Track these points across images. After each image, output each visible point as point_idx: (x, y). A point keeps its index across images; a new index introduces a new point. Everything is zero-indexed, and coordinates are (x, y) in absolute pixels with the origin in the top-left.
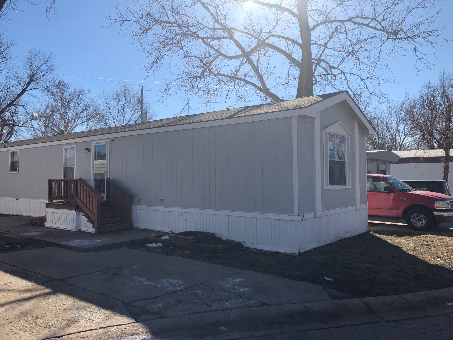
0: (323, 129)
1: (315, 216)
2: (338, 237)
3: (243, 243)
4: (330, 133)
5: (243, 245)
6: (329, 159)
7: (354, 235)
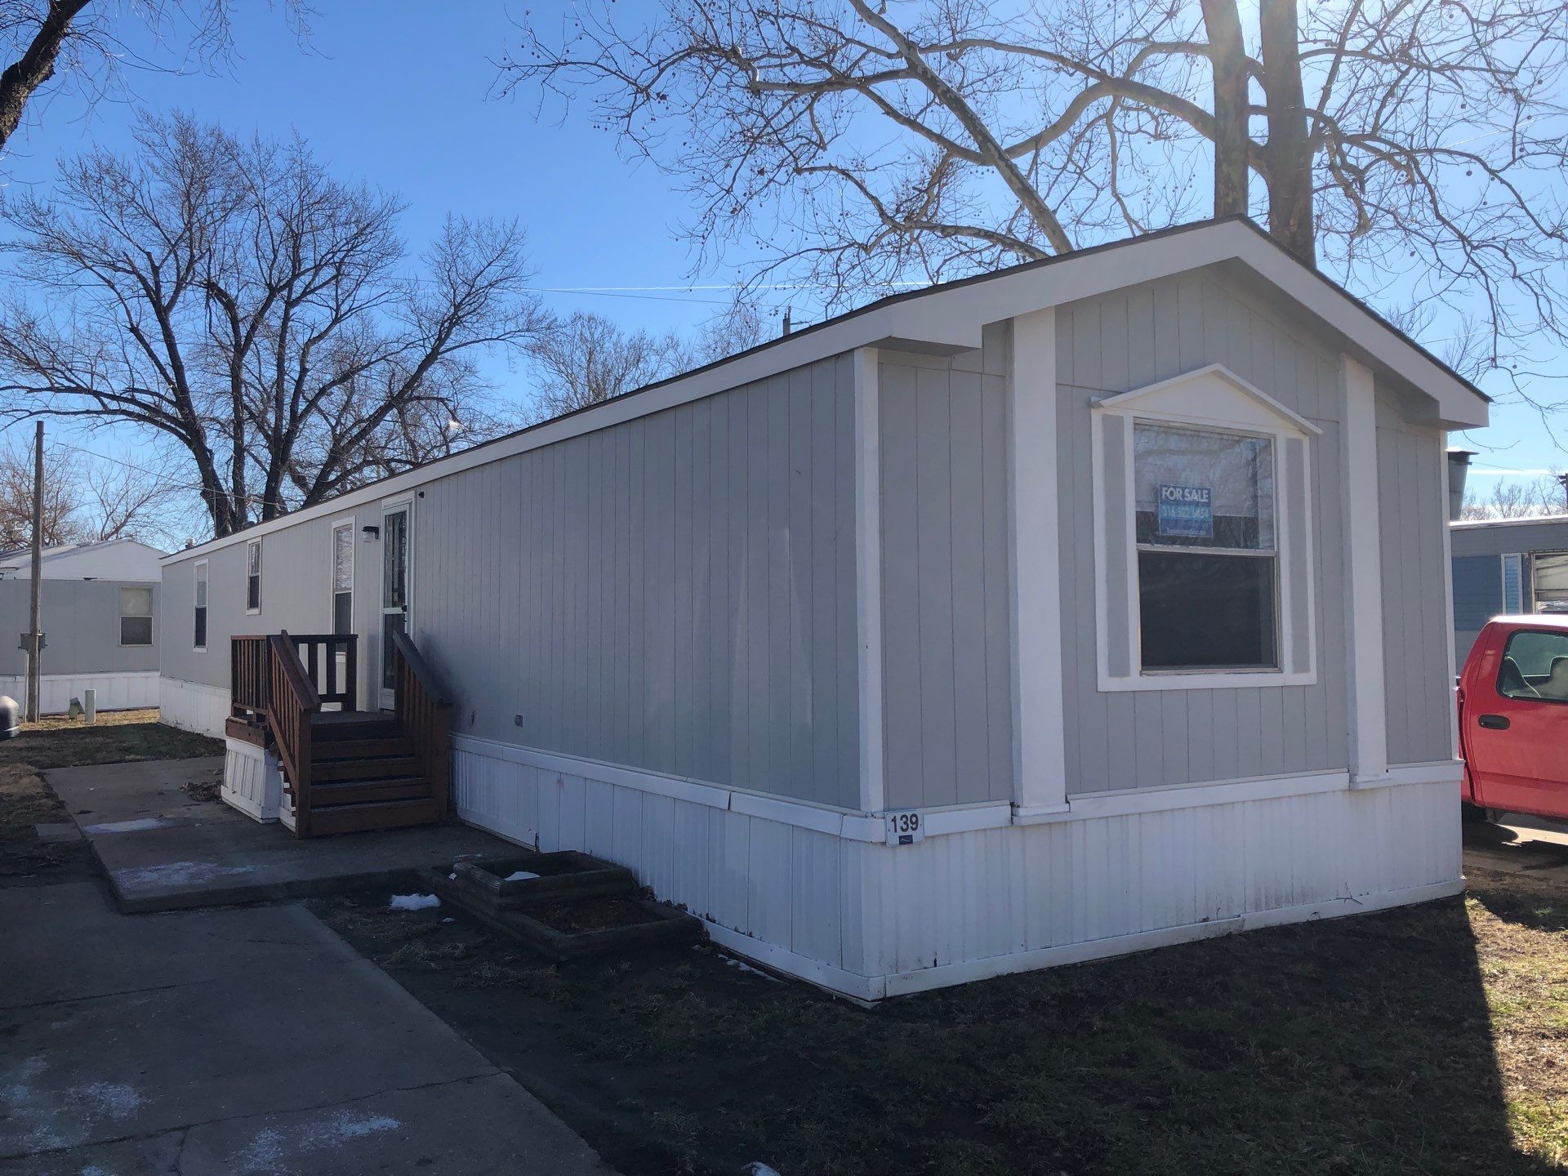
0: (1090, 405)
1: (1012, 818)
2: (1205, 920)
3: (708, 925)
4: (1139, 421)
5: (707, 934)
6: (1132, 548)
7: (1334, 909)
